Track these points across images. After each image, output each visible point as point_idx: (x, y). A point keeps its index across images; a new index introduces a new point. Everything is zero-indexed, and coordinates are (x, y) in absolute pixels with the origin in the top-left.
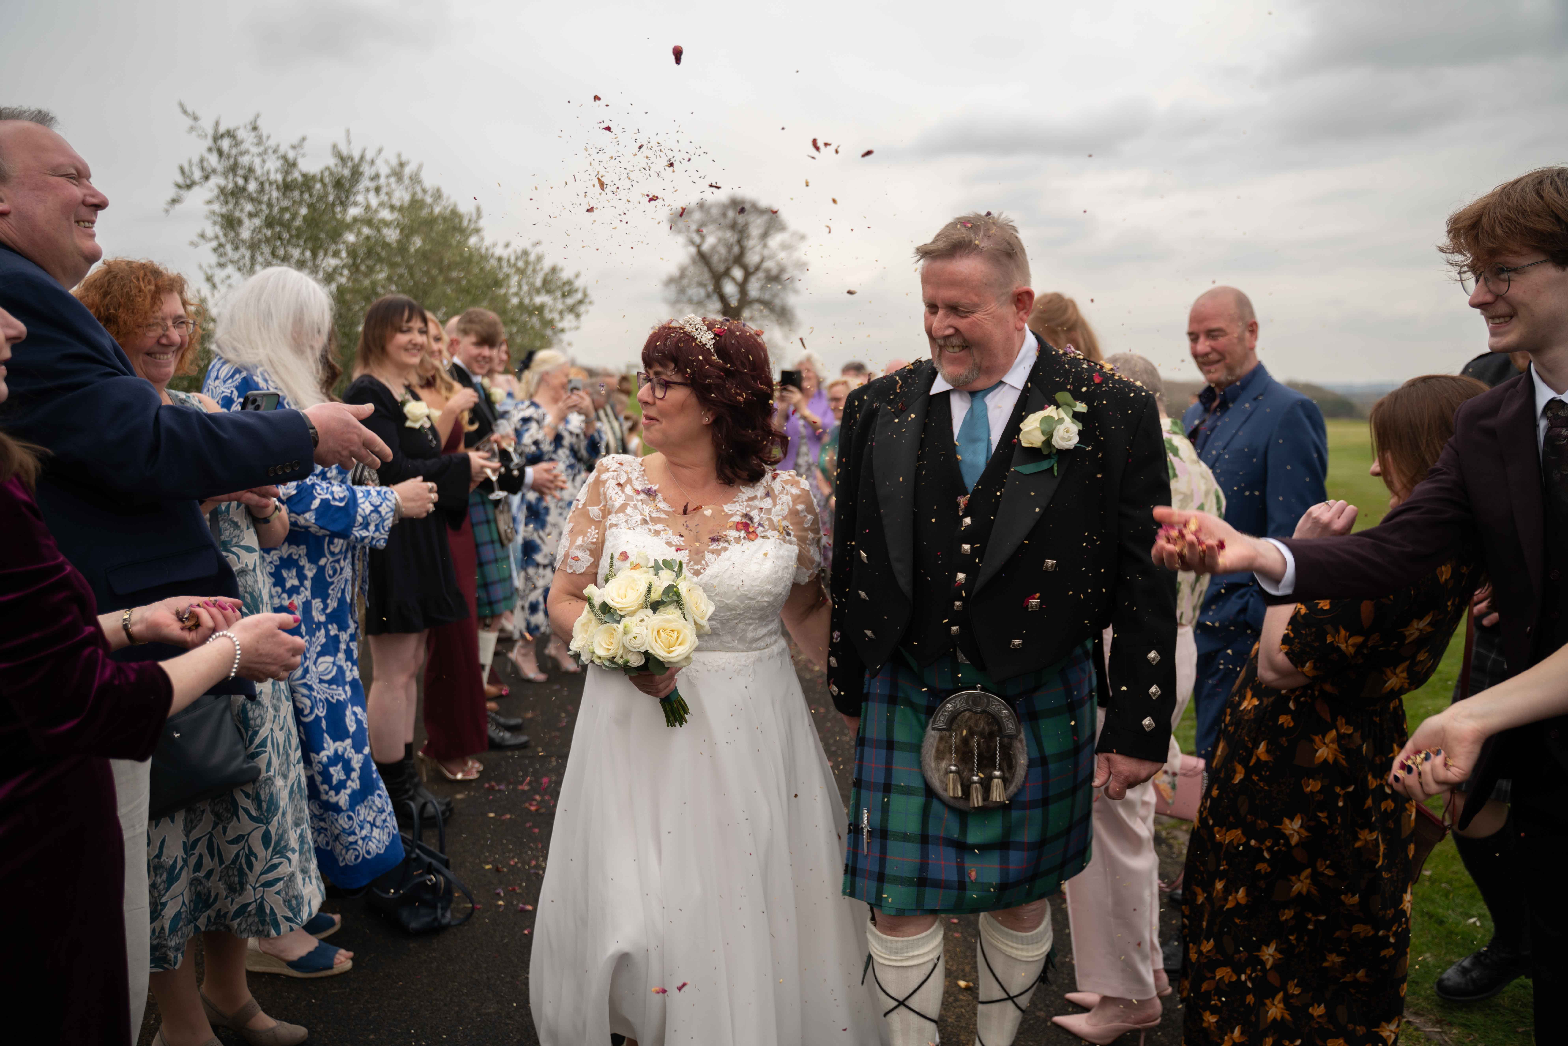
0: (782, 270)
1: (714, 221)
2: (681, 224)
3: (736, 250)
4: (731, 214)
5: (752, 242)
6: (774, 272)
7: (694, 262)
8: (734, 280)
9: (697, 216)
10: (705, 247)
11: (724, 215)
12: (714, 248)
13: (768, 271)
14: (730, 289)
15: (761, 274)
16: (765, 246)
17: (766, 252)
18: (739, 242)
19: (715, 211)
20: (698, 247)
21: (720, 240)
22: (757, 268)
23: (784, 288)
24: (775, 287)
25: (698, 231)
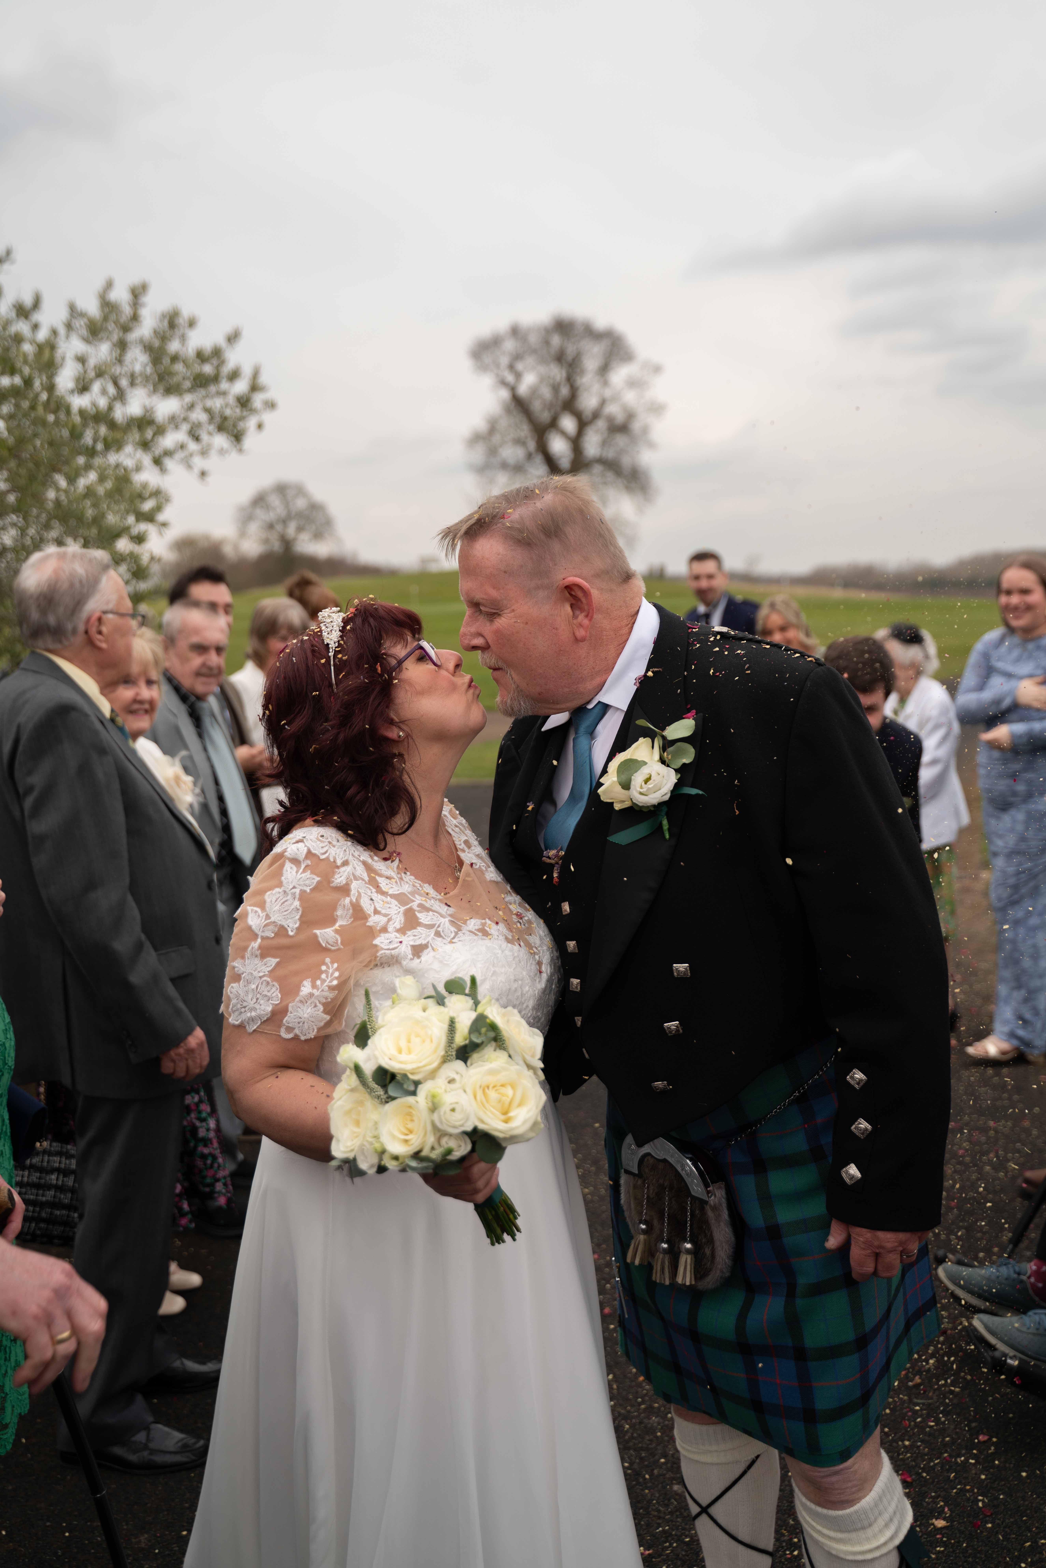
0: (631, 416)
1: (534, 351)
2: (487, 359)
3: (565, 391)
4: (556, 340)
5: (588, 380)
6: (620, 418)
7: (508, 411)
8: (563, 433)
9: (509, 345)
10: (523, 389)
11: (547, 343)
12: (534, 391)
13: (610, 419)
14: (559, 446)
15: (601, 424)
16: (606, 383)
17: (608, 393)
18: (570, 380)
19: (533, 339)
20: (513, 389)
21: (542, 380)
22: (596, 415)
23: (634, 440)
24: (621, 440)
25: (511, 367)
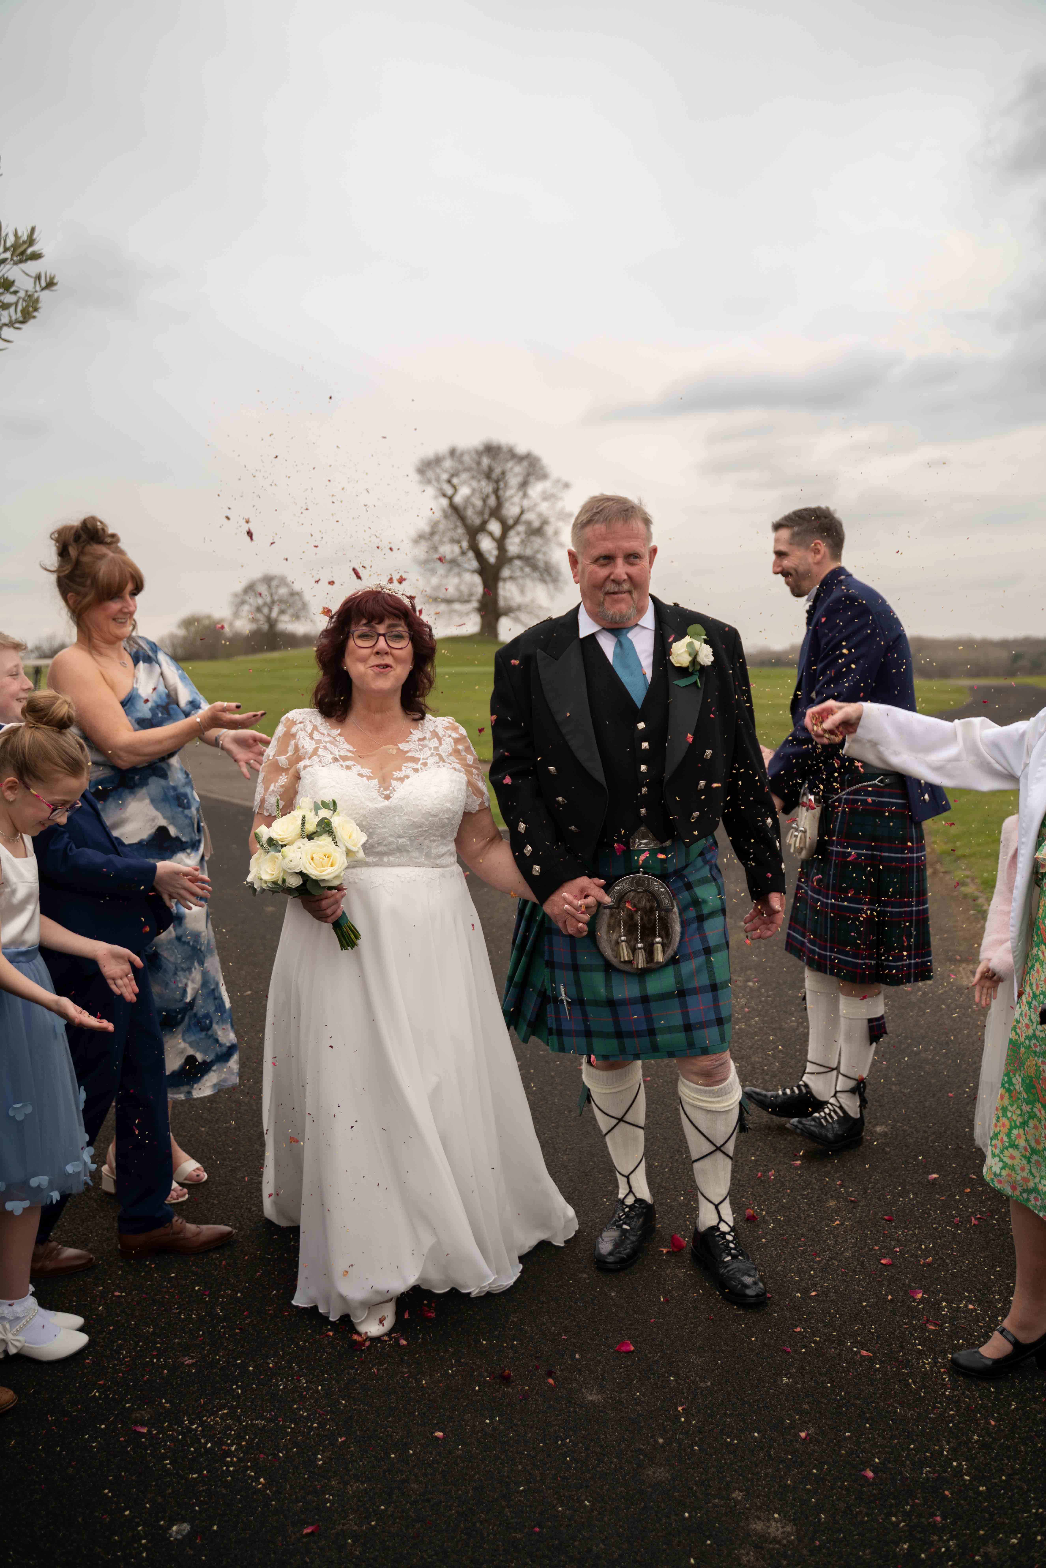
0: (545, 522)
1: (468, 469)
2: (430, 474)
3: (493, 501)
4: (486, 461)
5: (511, 492)
6: (536, 524)
7: (446, 516)
8: (491, 534)
9: (448, 464)
10: (458, 499)
11: (478, 462)
12: (467, 500)
13: (529, 523)
14: (487, 545)
15: (521, 528)
16: (525, 495)
17: (526, 503)
18: (496, 491)
19: (467, 459)
20: (451, 498)
21: (474, 491)
22: (517, 521)
23: (547, 541)
24: (537, 541)
25: (449, 481)
